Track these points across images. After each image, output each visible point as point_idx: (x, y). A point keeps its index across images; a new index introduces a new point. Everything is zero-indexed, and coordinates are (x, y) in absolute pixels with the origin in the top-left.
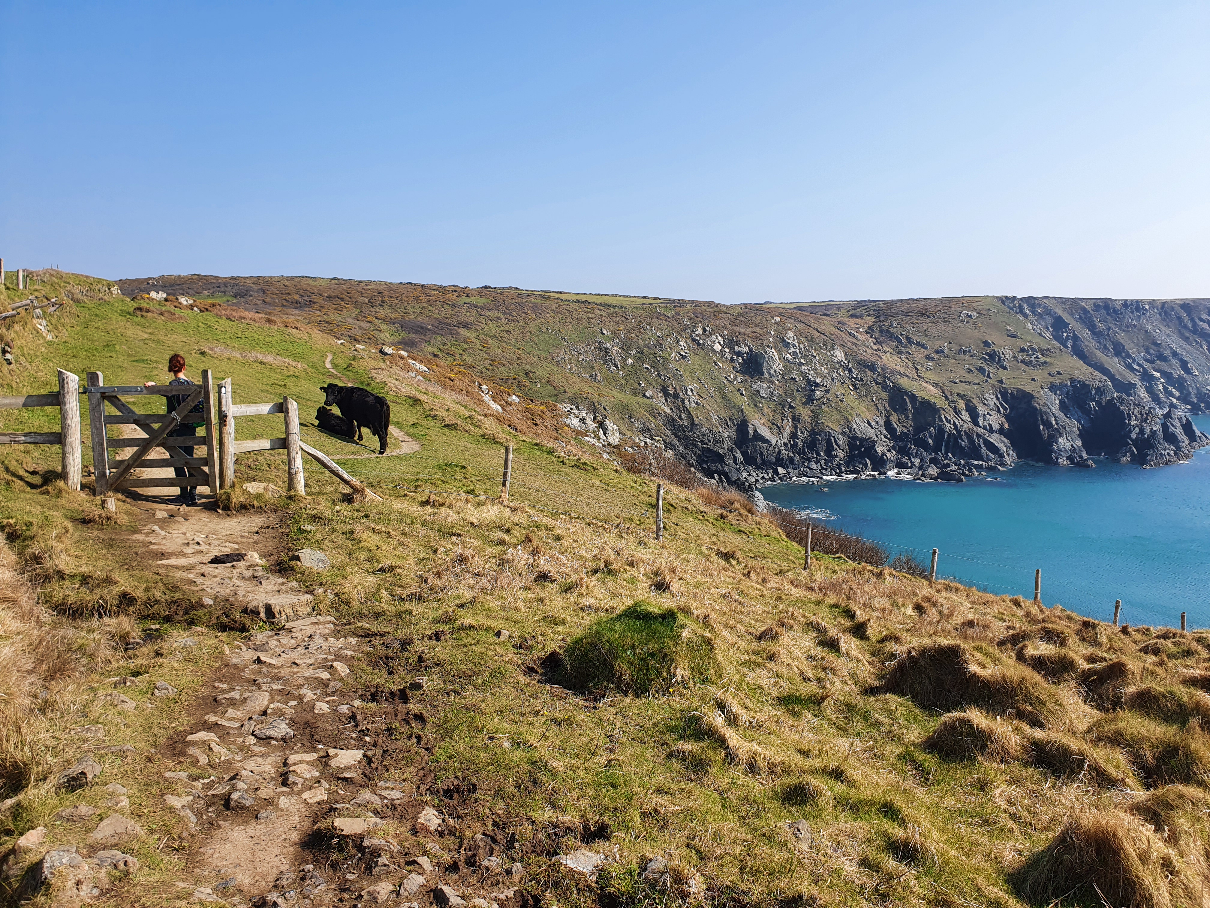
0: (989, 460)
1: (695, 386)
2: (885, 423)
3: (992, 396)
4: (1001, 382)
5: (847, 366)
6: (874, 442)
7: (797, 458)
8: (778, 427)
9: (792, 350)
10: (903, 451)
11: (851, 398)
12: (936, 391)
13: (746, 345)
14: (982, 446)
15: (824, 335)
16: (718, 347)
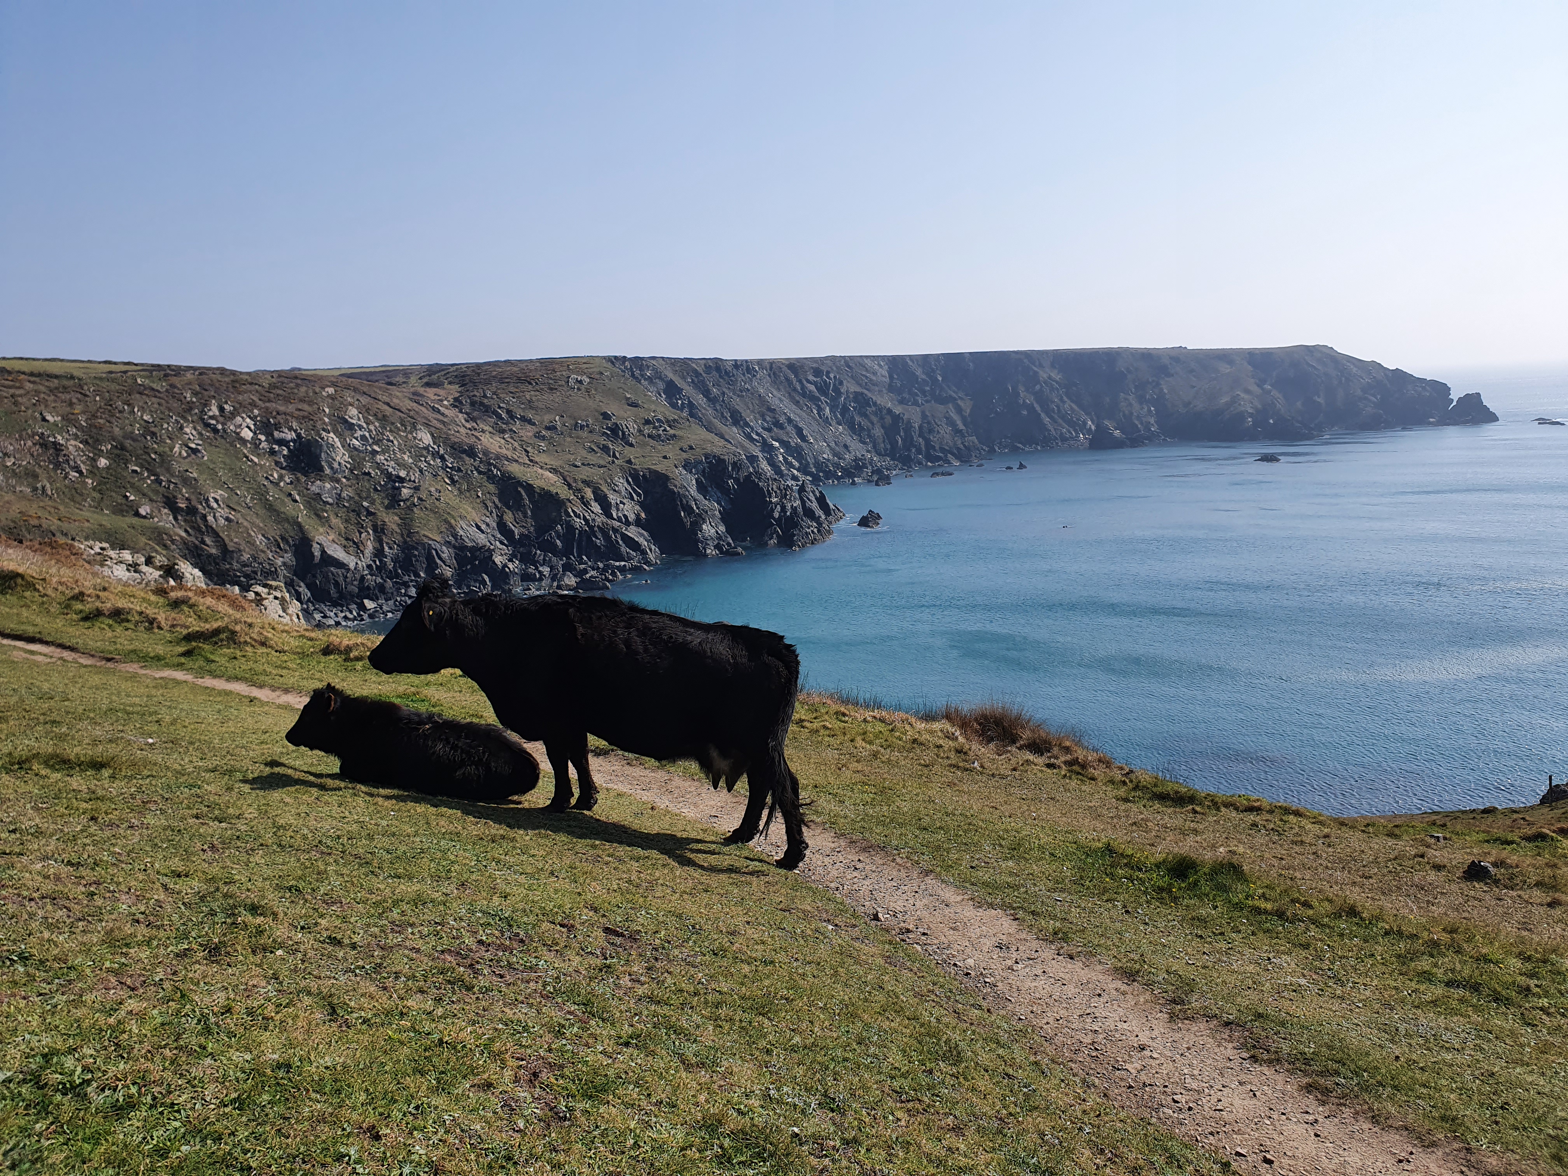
0: (630, 558)
1: (220, 494)
2: (498, 524)
3: (621, 481)
4: (629, 462)
5: (438, 452)
6: (490, 552)
7: (389, 583)
8: (354, 542)
9: (359, 433)
10: (527, 559)
11: (449, 496)
12: (556, 479)
13: (290, 429)
14: (621, 542)
15: (399, 410)
16: (247, 434)
